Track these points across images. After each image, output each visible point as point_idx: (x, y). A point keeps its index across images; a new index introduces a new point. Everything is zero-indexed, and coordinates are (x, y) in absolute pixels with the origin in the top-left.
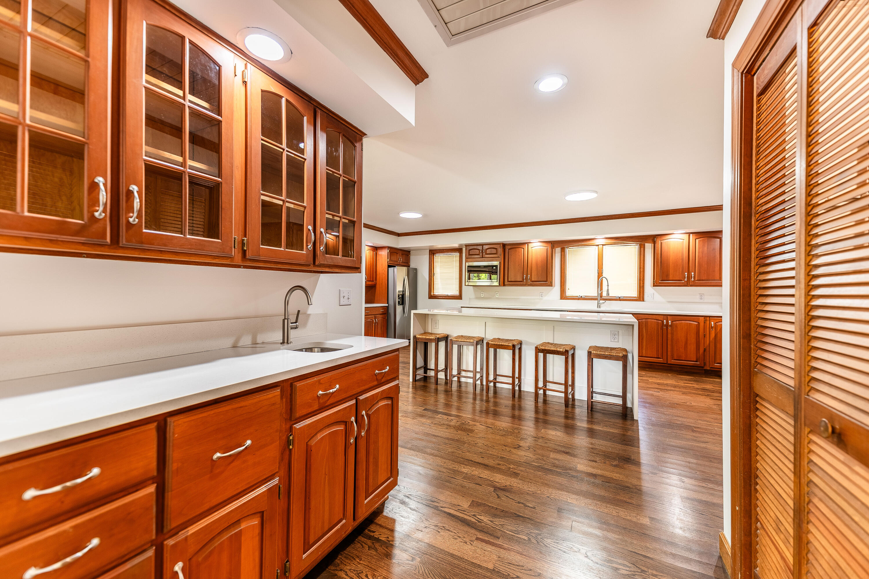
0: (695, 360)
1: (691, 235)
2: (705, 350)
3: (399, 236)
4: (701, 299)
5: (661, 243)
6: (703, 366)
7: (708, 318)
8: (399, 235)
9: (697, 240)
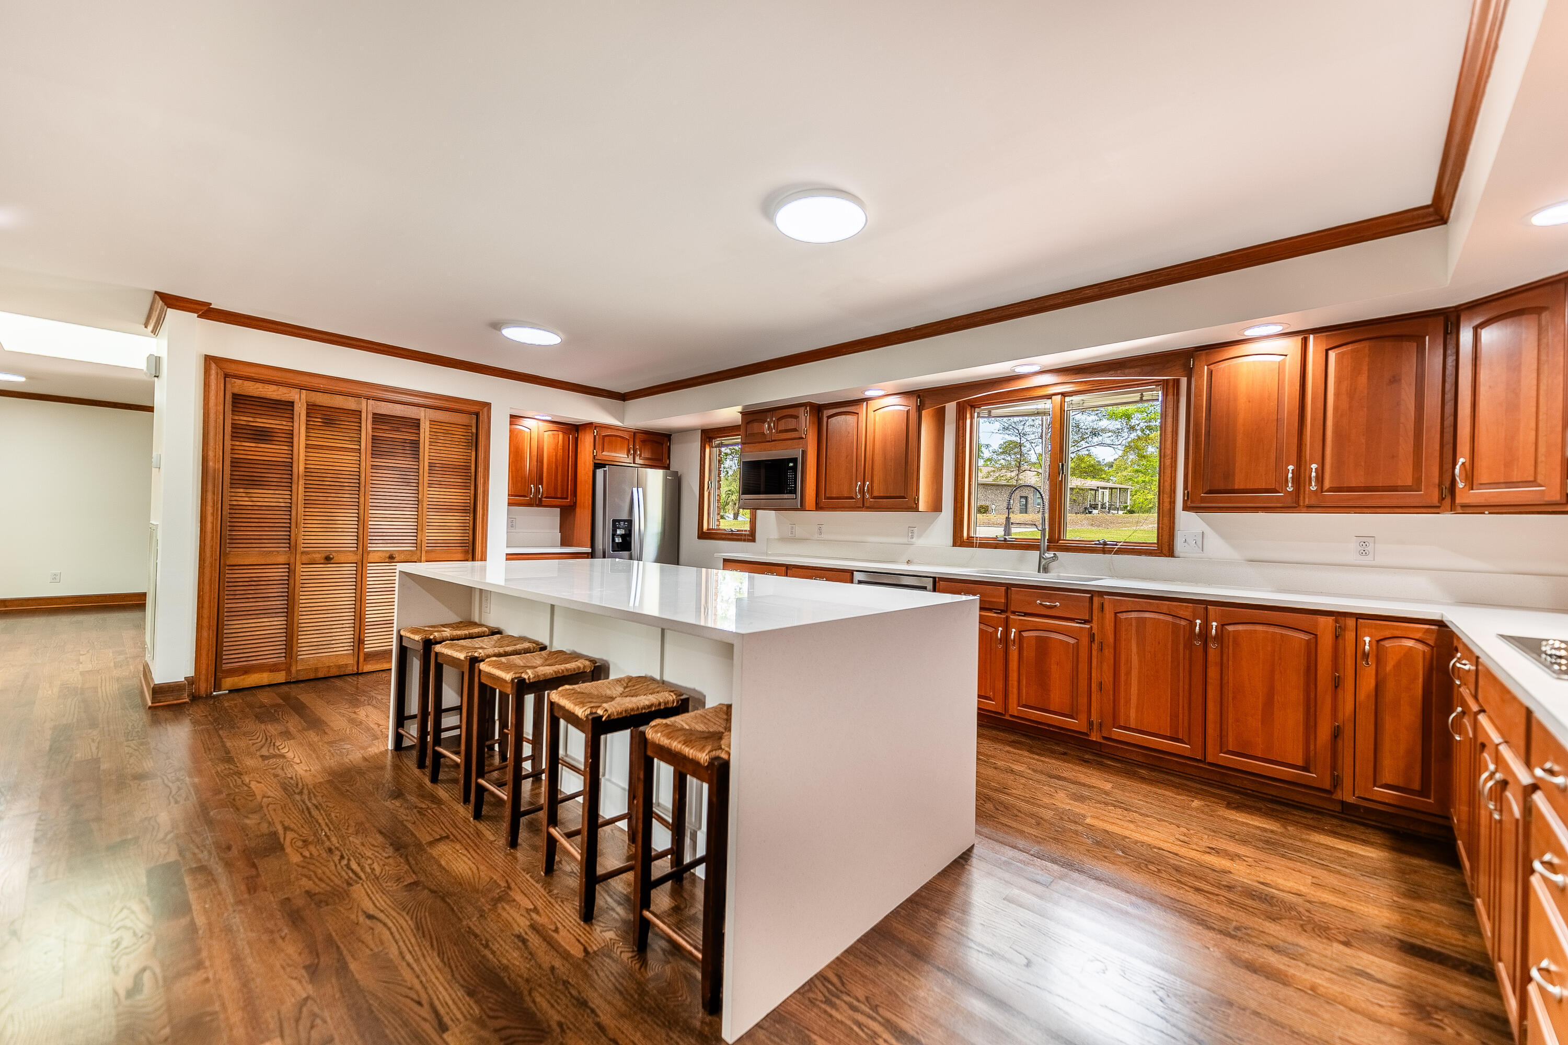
0: (1300, 763)
1: (1311, 337)
2: (1336, 734)
3: (624, 400)
4: (1364, 553)
5: (1211, 373)
6: (1327, 785)
7: (1351, 622)
8: (624, 397)
9: (1332, 355)
